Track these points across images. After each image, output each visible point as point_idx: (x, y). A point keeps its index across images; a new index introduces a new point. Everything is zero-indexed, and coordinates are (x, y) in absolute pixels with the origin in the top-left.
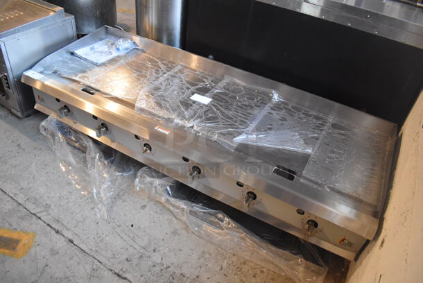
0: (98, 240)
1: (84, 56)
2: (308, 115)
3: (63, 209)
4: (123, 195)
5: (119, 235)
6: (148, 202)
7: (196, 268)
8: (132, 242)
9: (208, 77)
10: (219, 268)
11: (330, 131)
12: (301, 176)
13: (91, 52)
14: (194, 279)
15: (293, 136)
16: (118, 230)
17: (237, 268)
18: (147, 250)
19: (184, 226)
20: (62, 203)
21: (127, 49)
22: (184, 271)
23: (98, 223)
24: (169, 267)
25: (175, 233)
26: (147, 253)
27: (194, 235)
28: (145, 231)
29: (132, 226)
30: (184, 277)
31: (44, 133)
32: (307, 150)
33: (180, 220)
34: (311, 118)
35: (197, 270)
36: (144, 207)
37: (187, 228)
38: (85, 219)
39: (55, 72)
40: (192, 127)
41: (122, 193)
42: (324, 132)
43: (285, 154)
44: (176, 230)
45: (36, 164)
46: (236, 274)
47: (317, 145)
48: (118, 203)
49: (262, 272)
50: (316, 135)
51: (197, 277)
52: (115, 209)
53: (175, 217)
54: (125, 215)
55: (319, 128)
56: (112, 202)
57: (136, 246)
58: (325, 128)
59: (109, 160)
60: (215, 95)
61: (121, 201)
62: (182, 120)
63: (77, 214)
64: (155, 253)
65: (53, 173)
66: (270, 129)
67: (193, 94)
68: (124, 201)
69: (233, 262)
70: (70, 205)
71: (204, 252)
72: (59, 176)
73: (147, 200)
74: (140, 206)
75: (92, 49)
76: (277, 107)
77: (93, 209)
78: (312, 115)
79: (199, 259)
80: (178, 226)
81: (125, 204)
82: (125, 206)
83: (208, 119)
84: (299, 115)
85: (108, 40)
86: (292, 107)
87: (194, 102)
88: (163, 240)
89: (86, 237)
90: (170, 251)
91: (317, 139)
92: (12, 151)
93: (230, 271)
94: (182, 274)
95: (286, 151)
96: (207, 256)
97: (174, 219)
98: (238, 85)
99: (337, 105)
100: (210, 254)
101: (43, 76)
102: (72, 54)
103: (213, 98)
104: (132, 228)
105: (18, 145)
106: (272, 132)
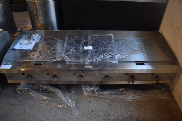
5: (91, 118)
6: (90, 99)
7: (127, 113)
8: (98, 118)
10: (134, 109)
13: (22, 45)
14: (130, 117)
16: (89, 116)
17: (139, 105)
18: (106, 117)
19: (111, 101)
20: (56, 119)
21: (37, 38)
22: (125, 116)
23: (79, 118)
24: (119, 118)
25: (110, 105)
26: (107, 118)
27: (117, 102)
28: (99, 111)
29: (93, 111)
30: (126, 118)
31: (20, 92)
33: (107, 99)
35: (129, 114)
36: (90, 102)
37: (112, 101)
40: (96, 61)
41: (77, 101)
44: (109, 103)
45: (28, 108)
46: (141, 107)
48: (79, 106)
49: (147, 101)
51: (130, 116)
52: (80, 109)
53: (105, 99)
54: (86, 109)
56: (77, 106)
57: (101, 118)
60: (92, 44)
61: (79, 104)
62: (90, 59)
63: (66, 119)
64: (110, 116)
65: (40, 108)
67: (83, 47)
69: (136, 104)
71: (125, 106)
72: (44, 108)
73: (89, 98)
75: (20, 44)
77: (71, 113)
79: (126, 109)
80: (109, 102)
81: (82, 104)
83: (99, 55)
85: (24, 37)
87: (87, 50)
88: (108, 110)
90: (114, 113)
92: (10, 109)
93: (138, 107)
94: (125, 118)
96: (127, 107)
97: (105, 100)
100: (127, 105)
102: (13, 49)
103: (92, 46)
104: (93, 112)
105: (11, 104)
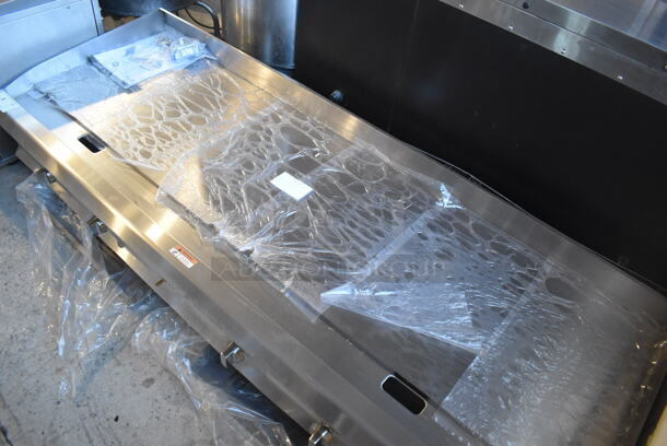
0: (49, 438)
1: (110, 67)
2: (502, 250)
3: (10, 363)
4: (121, 350)
5: (87, 434)
6: (161, 374)
9: (323, 135)
11: (539, 298)
12: (437, 406)
13: (126, 59)
15: (453, 300)
16: (90, 423)
20: (12, 350)
21: (192, 57)
23: (59, 403)
28: (135, 435)
29: (116, 419)
32: (470, 344)
34: (506, 259)
36: (149, 382)
38: (38, 391)
39: (47, 97)
40: (248, 253)
42: (524, 299)
43: (421, 344)
44: (193, 442)
47: (498, 332)
48: (106, 366)
50: (504, 305)
52: (97, 377)
54: (111, 395)
55: (515, 285)
56: (97, 363)
58: (531, 288)
59: (113, 276)
60: (324, 180)
61: (113, 362)
62: (236, 232)
63: (30, 375)
66: (409, 276)
67: (279, 172)
68: (119, 364)
70: (26, 355)
74: (143, 379)
75: (130, 52)
76: (444, 222)
78: (511, 251)
80: (199, 435)
81: (118, 369)
82: (118, 374)
83: (288, 237)
84: (483, 248)
85: (163, 35)
86: (474, 226)
87: (276, 192)
89: (30, 428)
91: (504, 316)
95: (425, 340)
98: (378, 160)
99: (566, 243)
101: (17, 105)
102: (91, 60)
103: (316, 186)
104: (114, 424)
106: (412, 285)
